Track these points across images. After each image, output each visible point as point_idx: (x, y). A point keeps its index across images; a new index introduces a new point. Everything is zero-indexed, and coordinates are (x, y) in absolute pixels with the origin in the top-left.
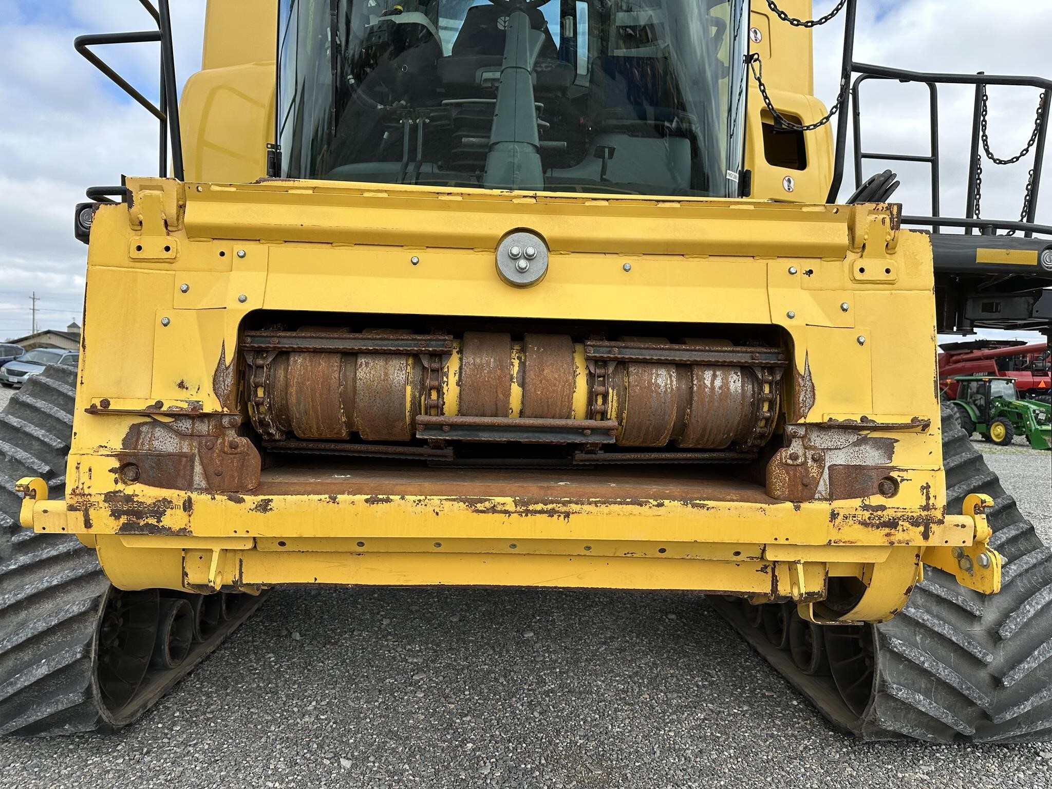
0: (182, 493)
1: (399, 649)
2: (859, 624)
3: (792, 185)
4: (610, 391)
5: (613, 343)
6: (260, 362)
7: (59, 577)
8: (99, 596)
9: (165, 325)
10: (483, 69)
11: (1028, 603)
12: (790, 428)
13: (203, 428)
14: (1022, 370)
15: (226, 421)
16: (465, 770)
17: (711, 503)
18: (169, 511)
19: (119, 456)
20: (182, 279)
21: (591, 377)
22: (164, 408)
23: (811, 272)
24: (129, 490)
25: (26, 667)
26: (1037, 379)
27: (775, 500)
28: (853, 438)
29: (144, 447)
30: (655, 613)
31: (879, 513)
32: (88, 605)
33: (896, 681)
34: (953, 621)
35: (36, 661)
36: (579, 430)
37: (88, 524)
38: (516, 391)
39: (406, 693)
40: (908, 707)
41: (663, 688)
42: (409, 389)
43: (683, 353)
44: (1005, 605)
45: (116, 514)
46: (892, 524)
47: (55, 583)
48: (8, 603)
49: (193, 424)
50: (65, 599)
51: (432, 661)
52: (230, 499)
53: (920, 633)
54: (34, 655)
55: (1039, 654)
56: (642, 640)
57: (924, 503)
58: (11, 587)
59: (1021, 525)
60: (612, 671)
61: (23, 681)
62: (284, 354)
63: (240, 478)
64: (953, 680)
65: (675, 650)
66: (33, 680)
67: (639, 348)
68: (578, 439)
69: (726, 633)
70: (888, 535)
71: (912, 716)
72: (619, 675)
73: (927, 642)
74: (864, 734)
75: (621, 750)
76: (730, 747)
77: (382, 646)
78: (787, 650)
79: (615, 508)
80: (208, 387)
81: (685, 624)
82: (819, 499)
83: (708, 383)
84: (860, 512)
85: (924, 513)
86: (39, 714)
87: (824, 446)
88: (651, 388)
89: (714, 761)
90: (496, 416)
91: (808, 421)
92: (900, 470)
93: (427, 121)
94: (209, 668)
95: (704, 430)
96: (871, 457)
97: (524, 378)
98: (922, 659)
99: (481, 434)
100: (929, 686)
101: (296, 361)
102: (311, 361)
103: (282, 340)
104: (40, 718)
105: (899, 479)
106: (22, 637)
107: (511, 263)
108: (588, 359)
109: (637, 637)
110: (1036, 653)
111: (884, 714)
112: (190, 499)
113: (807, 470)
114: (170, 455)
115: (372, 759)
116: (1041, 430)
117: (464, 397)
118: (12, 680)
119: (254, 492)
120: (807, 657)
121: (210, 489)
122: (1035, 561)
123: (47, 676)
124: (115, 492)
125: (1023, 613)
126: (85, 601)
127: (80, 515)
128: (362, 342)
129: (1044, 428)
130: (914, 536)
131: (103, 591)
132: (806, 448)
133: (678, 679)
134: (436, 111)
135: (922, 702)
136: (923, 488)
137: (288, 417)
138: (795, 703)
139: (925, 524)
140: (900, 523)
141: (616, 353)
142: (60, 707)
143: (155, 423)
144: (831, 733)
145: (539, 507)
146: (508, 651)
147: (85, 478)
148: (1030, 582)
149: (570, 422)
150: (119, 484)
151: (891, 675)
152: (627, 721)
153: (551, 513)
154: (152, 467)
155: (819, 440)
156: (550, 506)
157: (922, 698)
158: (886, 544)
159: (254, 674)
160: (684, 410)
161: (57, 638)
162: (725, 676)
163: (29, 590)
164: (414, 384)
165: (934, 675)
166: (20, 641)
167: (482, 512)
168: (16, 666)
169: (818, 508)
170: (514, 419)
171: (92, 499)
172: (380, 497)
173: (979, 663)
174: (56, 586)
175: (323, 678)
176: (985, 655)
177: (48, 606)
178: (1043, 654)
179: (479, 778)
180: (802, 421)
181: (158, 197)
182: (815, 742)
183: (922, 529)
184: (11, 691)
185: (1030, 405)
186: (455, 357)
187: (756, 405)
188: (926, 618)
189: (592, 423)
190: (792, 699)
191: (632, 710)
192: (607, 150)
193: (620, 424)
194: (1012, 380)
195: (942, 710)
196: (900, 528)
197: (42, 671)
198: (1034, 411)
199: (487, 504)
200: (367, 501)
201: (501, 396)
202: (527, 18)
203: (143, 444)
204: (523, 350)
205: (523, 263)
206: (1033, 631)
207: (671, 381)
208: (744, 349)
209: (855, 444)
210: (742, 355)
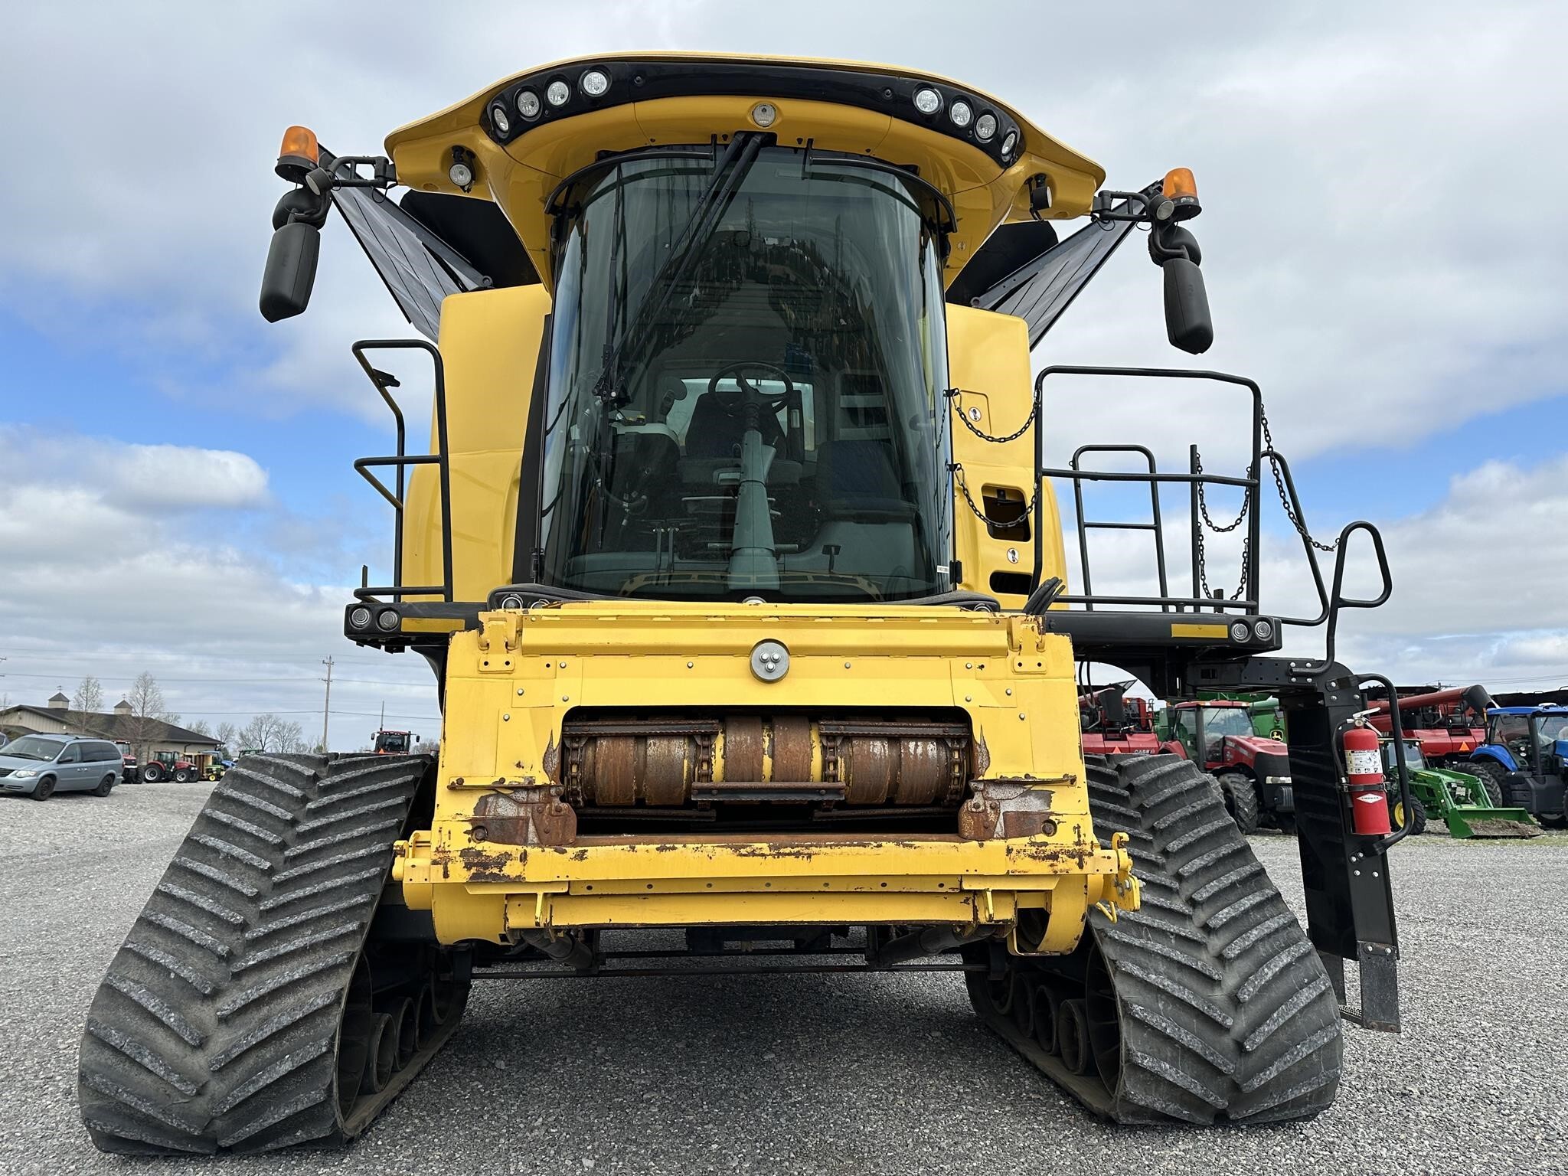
0: (520, 848)
1: (622, 1073)
2: (1056, 954)
3: (1016, 556)
4: (839, 759)
5: (839, 722)
6: (576, 745)
7: (300, 971)
8: (342, 989)
9: (506, 720)
10: (720, 470)
11: (1267, 967)
12: (972, 784)
13: (536, 797)
14: (1435, 728)
15: (553, 791)
16: (712, 1164)
17: (917, 844)
18: (508, 862)
19: (471, 821)
20: (519, 685)
21: (824, 748)
22: (506, 783)
23: (982, 667)
24: (479, 847)
25: (270, 1064)
26: (1456, 740)
27: (965, 839)
28: (1020, 791)
29: (490, 813)
30: (916, 1032)
31: (1043, 848)
32: (332, 997)
33: (1141, 1049)
34: (1195, 987)
35: (279, 1058)
36: (816, 791)
37: (446, 875)
38: (767, 761)
39: (638, 1110)
40: (1157, 1079)
41: (920, 1096)
42: (686, 761)
43: (893, 729)
44: (1246, 969)
45: (468, 866)
46: (1054, 856)
47: (297, 977)
48: (252, 998)
49: (528, 794)
50: (307, 993)
51: (661, 1083)
52: (556, 851)
53: (1162, 1000)
54: (276, 1052)
55: (1278, 1016)
56: (900, 1057)
57: (1077, 840)
58: (250, 983)
59: (1267, 891)
60: (865, 1084)
61: (266, 1079)
62: (593, 739)
63: (563, 834)
64: (1196, 1046)
65: (937, 1063)
66: (276, 1077)
67: (860, 726)
68: (816, 798)
69: (998, 1047)
70: (1052, 865)
71: (1163, 1088)
72: (871, 1087)
73: (1169, 1008)
74: (1120, 1114)
75: (873, 1145)
76: (987, 1139)
77: (602, 1072)
78: (1058, 1054)
79: (845, 849)
80: (539, 766)
81: (951, 1041)
82: (997, 838)
83: (912, 751)
84: (1028, 848)
85: (1077, 848)
86: (276, 1116)
87: (999, 797)
88: (870, 755)
89: (969, 1150)
90: (753, 781)
91: (986, 777)
92: (1057, 815)
93: (677, 530)
94: (411, 1097)
95: (912, 788)
96: (1034, 805)
97: (773, 751)
98: (1164, 1025)
99: (741, 796)
100: (1175, 1054)
101: (601, 744)
102: (613, 743)
103: (591, 728)
104: (277, 1121)
105: (1056, 822)
106: (267, 1032)
107: (763, 667)
108: (821, 735)
109: (894, 1054)
110: (1275, 1015)
111: (1134, 1087)
112: (525, 852)
113: (987, 816)
114: (510, 818)
115: (614, 1159)
116: (1459, 811)
117: (728, 767)
118: (254, 1078)
119: (574, 845)
120: (1075, 1056)
121: (541, 844)
122: (1276, 925)
123: (290, 1072)
124: (469, 849)
125: (1262, 976)
126: (329, 993)
127: (440, 868)
128: (651, 727)
129: (1465, 807)
130: (1070, 865)
131: (344, 984)
132: (985, 799)
133: (937, 1088)
134: (683, 521)
135: (1170, 1072)
136: (1075, 828)
137: (592, 787)
138: (1062, 1103)
139: (1079, 856)
140: (1060, 855)
141: (842, 730)
142: (300, 1108)
143: (499, 795)
144: (1094, 1124)
145: (788, 850)
146: (746, 1072)
147: (445, 838)
148: (1272, 947)
149: (809, 784)
150: (472, 842)
151: (1136, 1044)
152: (880, 1123)
153: (797, 855)
154: (497, 829)
155: (994, 793)
156: (796, 850)
157: (1168, 1066)
158: (1052, 873)
159: (465, 1100)
160: (896, 774)
161: (300, 1033)
162: (990, 1083)
163: (271, 985)
164: (689, 758)
165: (1177, 1042)
166: (265, 1036)
167: (745, 855)
168: (256, 1063)
169: (996, 846)
170: (766, 783)
171: (451, 855)
172: (668, 846)
173: (1221, 1028)
174: (298, 980)
175: (542, 1101)
176: (1225, 1018)
177: (289, 1000)
178: (1282, 1016)
179: (728, 1169)
180: (981, 778)
181: (502, 626)
182: (1075, 1132)
183: (1077, 860)
184: (252, 1090)
185: (1441, 776)
186: (720, 736)
187: (950, 766)
188: (1166, 984)
189: (826, 784)
190: (1059, 1100)
191: (885, 1114)
192: (833, 549)
193: (848, 785)
194: (1415, 742)
195: (1189, 1079)
196: (1060, 859)
197: (286, 1067)
198: (1449, 785)
199: (748, 849)
200: (658, 849)
201: (756, 766)
202: (760, 435)
203: (489, 811)
204: (772, 729)
205: (771, 666)
206: (1273, 995)
207: (885, 750)
208: (937, 725)
209: (1022, 795)
210: (936, 730)
